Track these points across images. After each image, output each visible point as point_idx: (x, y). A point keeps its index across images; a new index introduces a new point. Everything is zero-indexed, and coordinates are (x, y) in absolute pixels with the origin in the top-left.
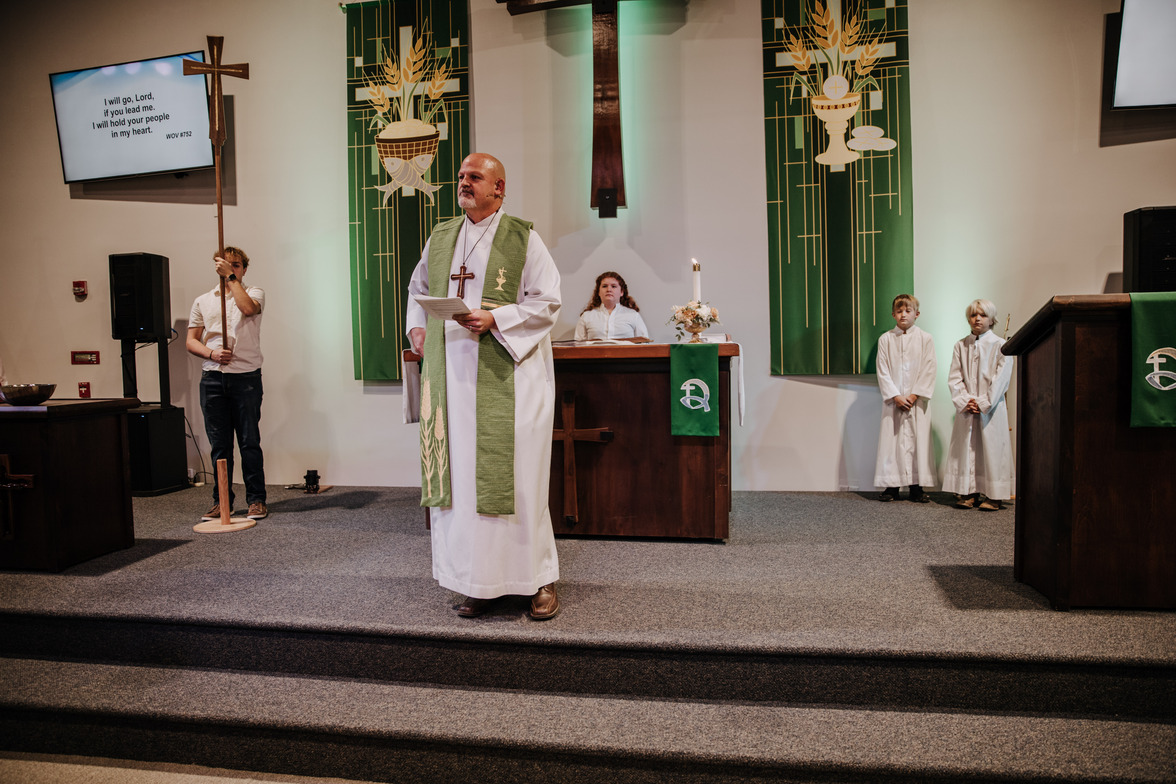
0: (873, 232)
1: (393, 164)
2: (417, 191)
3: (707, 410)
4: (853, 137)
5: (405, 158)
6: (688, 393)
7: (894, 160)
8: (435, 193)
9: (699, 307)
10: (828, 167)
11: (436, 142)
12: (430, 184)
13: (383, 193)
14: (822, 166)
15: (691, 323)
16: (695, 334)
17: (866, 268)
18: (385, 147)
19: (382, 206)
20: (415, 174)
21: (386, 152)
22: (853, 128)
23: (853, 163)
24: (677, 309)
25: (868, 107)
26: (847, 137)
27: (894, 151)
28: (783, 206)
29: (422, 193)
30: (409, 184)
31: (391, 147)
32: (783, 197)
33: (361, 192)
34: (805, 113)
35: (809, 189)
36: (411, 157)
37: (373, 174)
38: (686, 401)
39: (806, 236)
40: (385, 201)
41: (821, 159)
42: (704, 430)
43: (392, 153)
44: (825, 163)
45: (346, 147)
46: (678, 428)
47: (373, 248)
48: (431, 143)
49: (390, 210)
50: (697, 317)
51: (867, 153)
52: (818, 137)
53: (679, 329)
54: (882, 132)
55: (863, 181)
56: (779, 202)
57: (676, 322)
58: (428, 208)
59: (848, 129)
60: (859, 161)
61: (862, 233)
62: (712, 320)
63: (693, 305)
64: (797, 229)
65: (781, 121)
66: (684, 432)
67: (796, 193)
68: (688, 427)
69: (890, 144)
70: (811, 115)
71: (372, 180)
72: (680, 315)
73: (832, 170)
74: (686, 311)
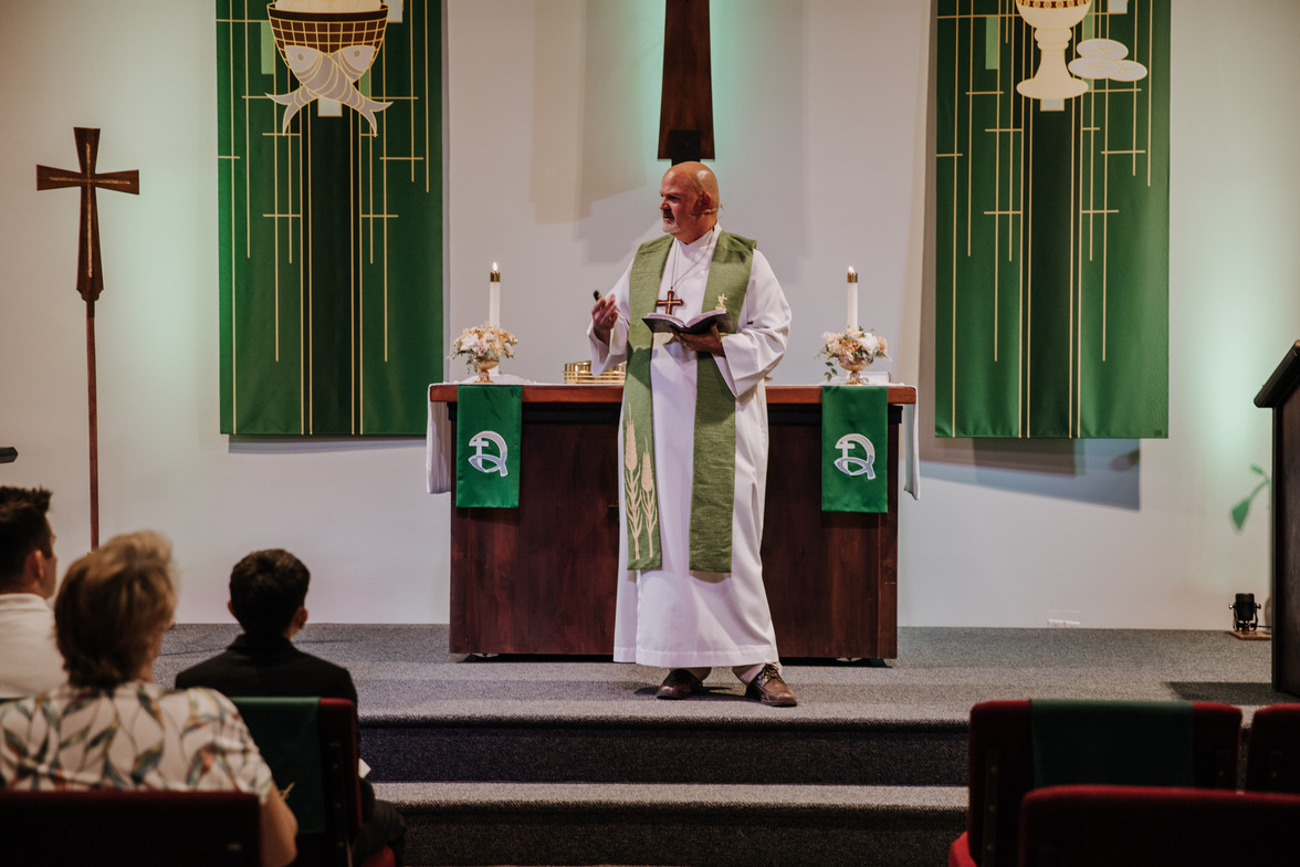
0: (1105, 211)
1: (301, 57)
2: (345, 108)
3: (872, 476)
4: (1078, 56)
5: (324, 49)
6: (845, 453)
7: (1142, 96)
8: (378, 115)
9: (863, 335)
10: (1037, 102)
11: (382, 24)
12: (369, 99)
13: (282, 108)
14: (1027, 99)
15: (851, 358)
16: (854, 372)
17: (1094, 269)
18: (286, 26)
19: (280, 130)
20: (342, 78)
21: (288, 36)
22: (1079, 40)
23: (1078, 98)
24: (832, 338)
25: (1105, 8)
26: (1070, 55)
27: (1142, 83)
28: (963, 162)
29: (356, 113)
30: (331, 96)
31: (298, 27)
32: (963, 148)
33: (240, 103)
34: (1003, 12)
35: (1004, 136)
36: (333, 49)
37: (264, 71)
38: (843, 464)
39: (997, 213)
40: (286, 122)
41: (1026, 88)
42: (866, 505)
43: (299, 37)
44: (1032, 96)
45: (214, 20)
46: (832, 501)
47: (262, 202)
48: (372, 26)
49: (295, 139)
50: (861, 350)
51: (1099, 84)
52: (1024, 53)
53: (829, 364)
54: (1125, 51)
55: (1092, 129)
56: (956, 155)
57: (829, 354)
58: (366, 140)
59: (1071, 42)
60: (1087, 95)
61: (1087, 213)
62: (879, 354)
63: (854, 332)
64: (982, 201)
65: (965, 23)
66: (838, 507)
67: (983, 142)
68: (845, 499)
69: (1136, 72)
70: (1013, 15)
71: (262, 84)
72: (835, 347)
73: (1043, 108)
74: (845, 341)
